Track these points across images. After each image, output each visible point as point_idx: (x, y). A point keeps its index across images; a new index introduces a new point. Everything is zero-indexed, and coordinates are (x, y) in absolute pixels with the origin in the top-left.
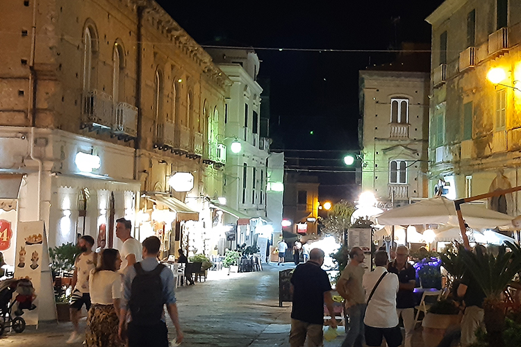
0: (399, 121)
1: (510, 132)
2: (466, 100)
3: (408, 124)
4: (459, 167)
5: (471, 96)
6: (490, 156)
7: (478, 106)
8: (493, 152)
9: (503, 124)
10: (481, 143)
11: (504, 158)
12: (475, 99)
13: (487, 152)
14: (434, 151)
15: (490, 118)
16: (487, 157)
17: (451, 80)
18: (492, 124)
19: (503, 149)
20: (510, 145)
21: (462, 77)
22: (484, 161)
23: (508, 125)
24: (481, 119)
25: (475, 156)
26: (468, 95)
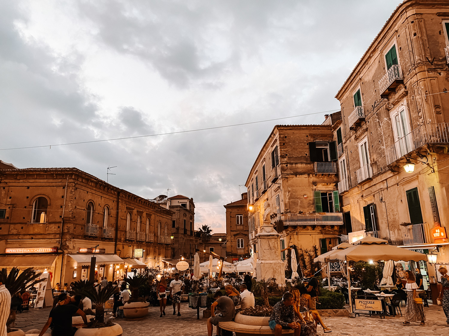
0: (240, 223)
3: (243, 225)
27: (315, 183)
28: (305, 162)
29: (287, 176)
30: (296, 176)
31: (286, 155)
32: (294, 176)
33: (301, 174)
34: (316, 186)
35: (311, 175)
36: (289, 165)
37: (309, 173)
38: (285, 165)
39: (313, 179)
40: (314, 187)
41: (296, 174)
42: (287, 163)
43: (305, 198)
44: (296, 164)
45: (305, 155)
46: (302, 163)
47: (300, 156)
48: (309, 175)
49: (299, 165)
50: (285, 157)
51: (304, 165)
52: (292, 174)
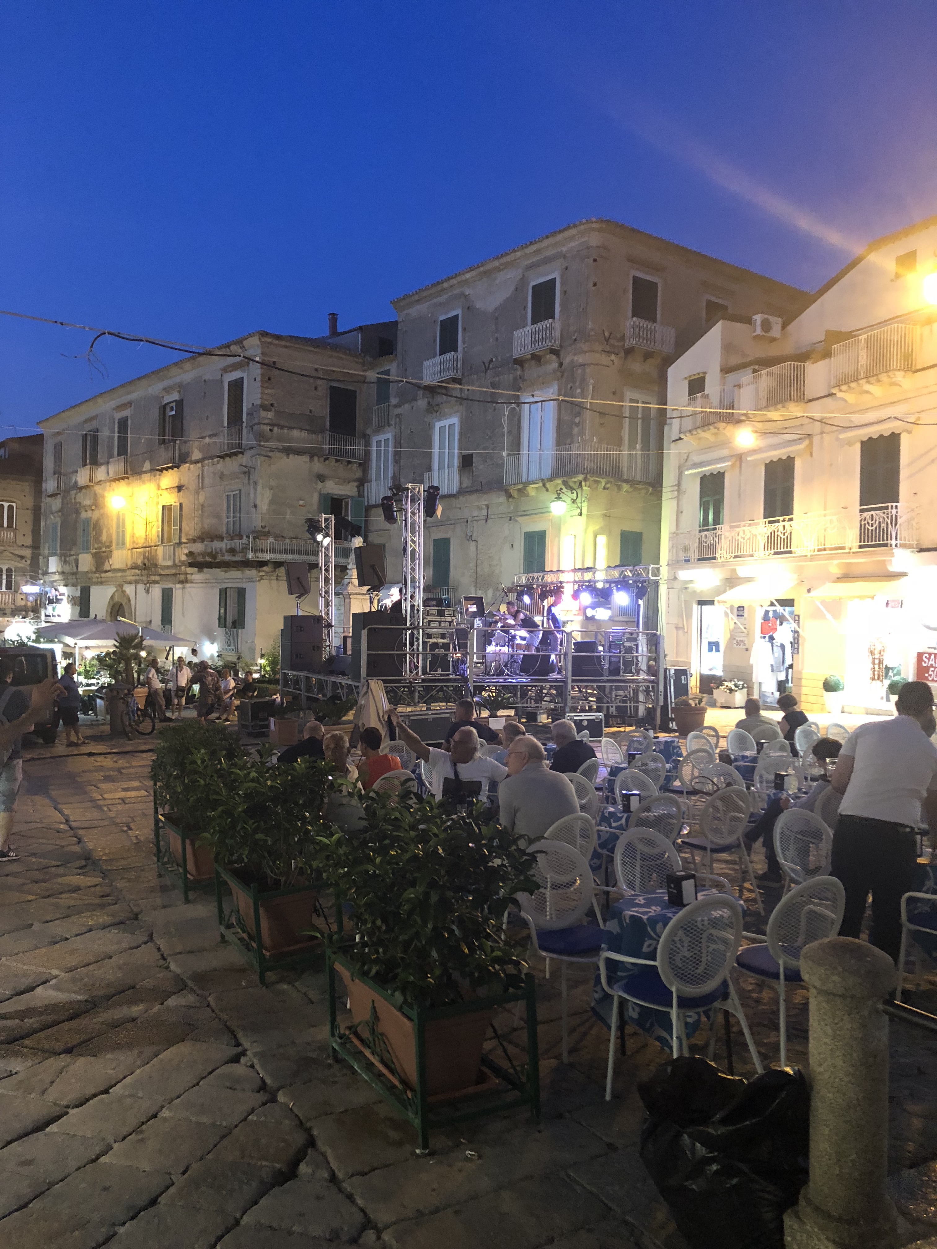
0: (5, 525)
1: (129, 551)
2: (84, 515)
3: (16, 529)
4: (76, 579)
5: (90, 512)
6: (109, 571)
7: (98, 521)
8: (113, 567)
9: (124, 544)
10: (101, 558)
11: (123, 574)
12: (95, 515)
13: (107, 567)
14: (46, 560)
15: (109, 536)
16: (106, 572)
17: (67, 492)
18: (111, 542)
19: (122, 566)
20: (129, 563)
21: (80, 492)
22: (103, 575)
23: (128, 544)
24: (100, 536)
25: (94, 570)
26: (86, 511)
27: (321, 478)
28: (308, 427)
29: (270, 454)
30: (288, 455)
31: (272, 405)
32: (283, 455)
33: (299, 452)
34: (322, 482)
35: (316, 458)
36: (275, 429)
37: (312, 454)
38: (269, 428)
39: (318, 466)
40: (320, 485)
41: (288, 451)
42: (273, 425)
43: (300, 506)
44: (290, 428)
45: (309, 413)
46: (301, 429)
47: (299, 412)
48: (312, 457)
49: (296, 433)
50: (270, 410)
51: (304, 434)
52: (280, 451)
